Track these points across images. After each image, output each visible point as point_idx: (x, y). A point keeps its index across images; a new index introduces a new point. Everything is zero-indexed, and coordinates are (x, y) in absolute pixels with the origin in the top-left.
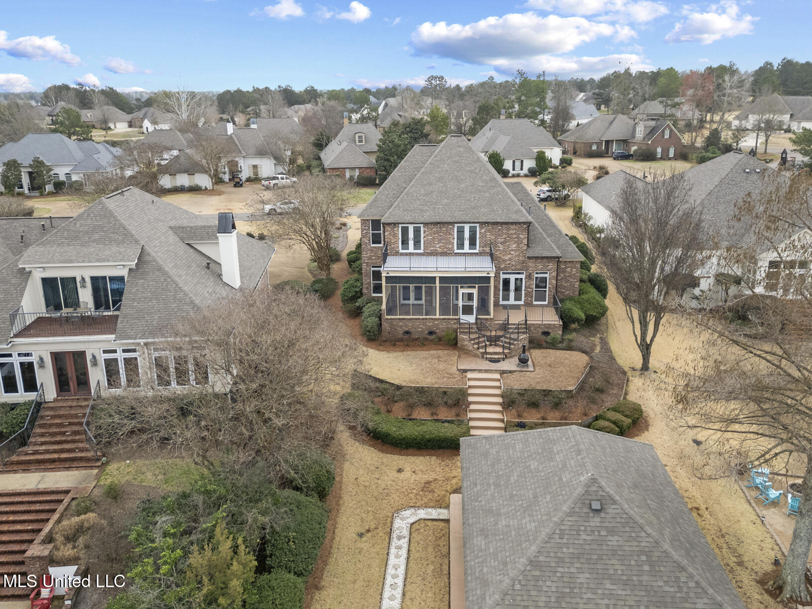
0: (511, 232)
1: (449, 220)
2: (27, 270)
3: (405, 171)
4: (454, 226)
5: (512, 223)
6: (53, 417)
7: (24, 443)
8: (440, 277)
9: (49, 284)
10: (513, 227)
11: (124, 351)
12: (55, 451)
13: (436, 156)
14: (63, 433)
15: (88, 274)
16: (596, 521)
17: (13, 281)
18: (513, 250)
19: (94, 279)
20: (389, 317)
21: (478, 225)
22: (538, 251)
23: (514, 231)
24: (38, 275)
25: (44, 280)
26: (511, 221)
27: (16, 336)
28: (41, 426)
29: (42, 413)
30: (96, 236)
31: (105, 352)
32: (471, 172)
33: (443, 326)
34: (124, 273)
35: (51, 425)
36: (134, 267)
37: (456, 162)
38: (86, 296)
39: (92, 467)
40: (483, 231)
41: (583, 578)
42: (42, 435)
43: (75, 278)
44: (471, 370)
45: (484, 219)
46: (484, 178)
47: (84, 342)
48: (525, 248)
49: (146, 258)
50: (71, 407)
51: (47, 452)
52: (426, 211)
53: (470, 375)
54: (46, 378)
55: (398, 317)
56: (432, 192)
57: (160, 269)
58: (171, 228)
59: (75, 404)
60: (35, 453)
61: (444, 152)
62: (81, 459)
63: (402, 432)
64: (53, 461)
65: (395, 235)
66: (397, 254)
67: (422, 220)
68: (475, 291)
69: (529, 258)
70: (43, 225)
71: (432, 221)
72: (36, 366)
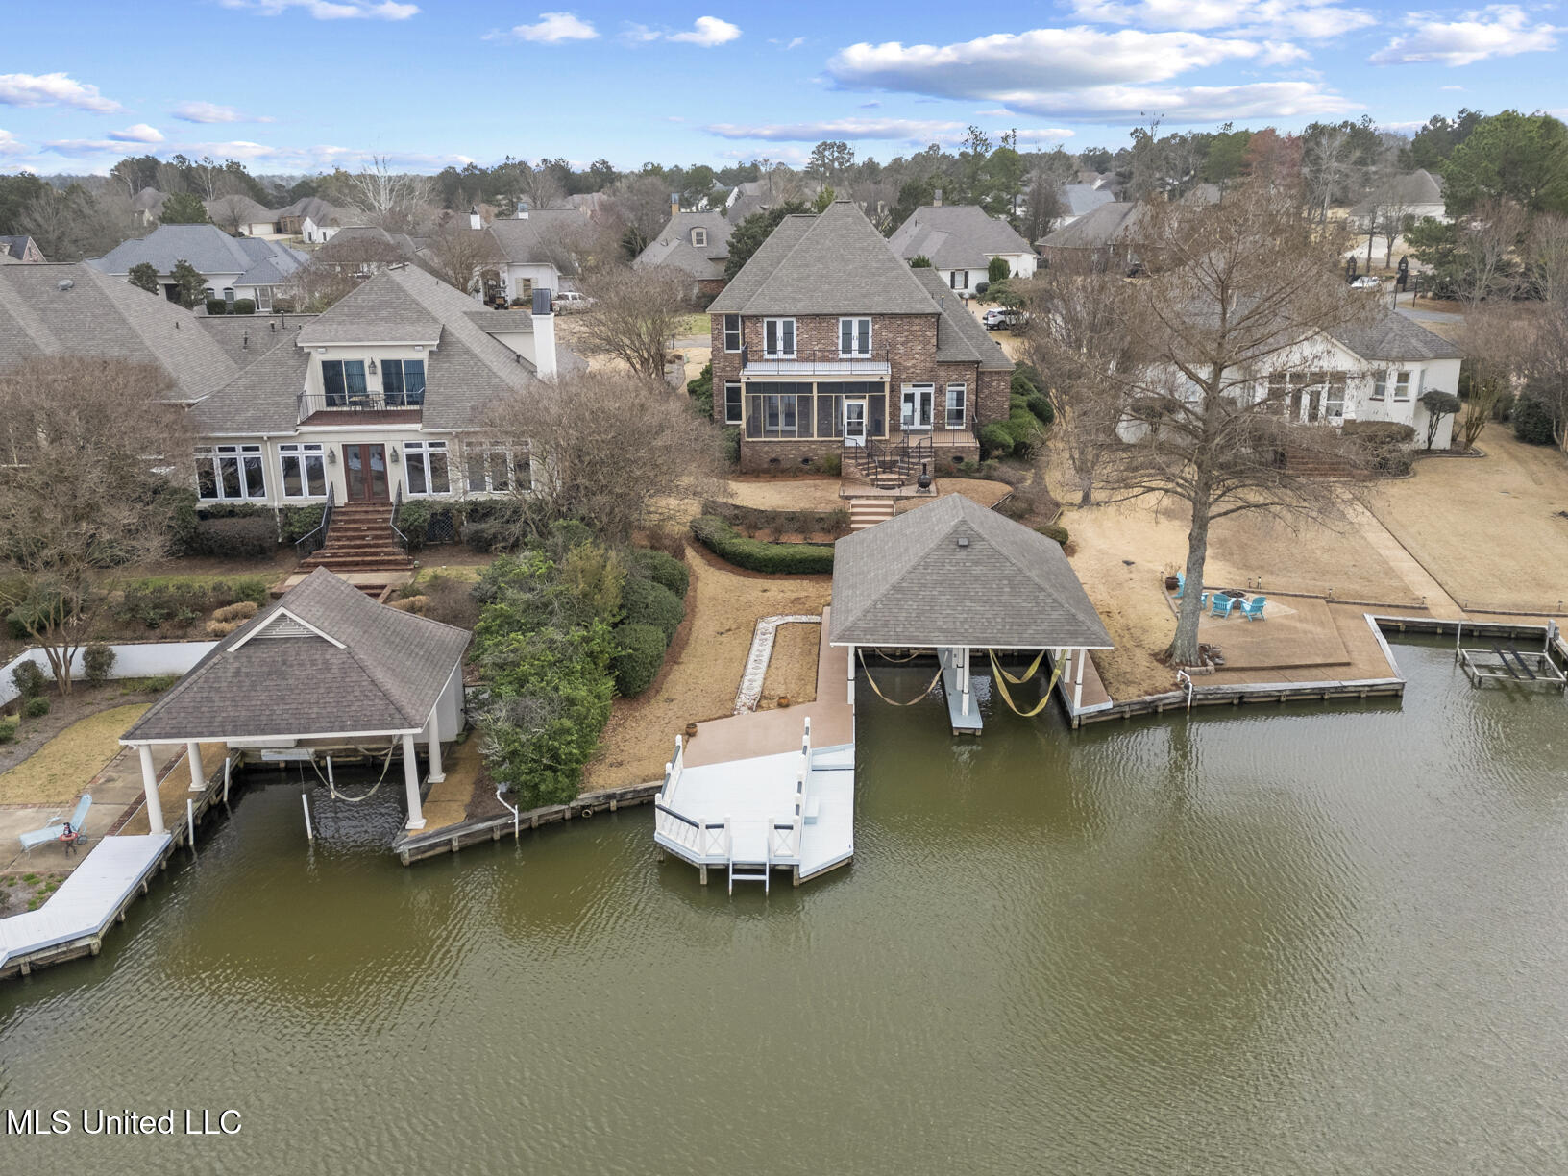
0: (914, 328)
1: (831, 311)
2: (306, 350)
4: (838, 321)
5: (916, 316)
6: (346, 522)
7: (320, 545)
8: (818, 384)
9: (331, 370)
10: (917, 321)
11: (431, 445)
12: (357, 555)
13: (814, 229)
14: (363, 538)
15: (379, 356)
16: (962, 555)
17: (291, 363)
18: (917, 353)
19: (384, 363)
20: (750, 440)
21: (870, 319)
22: (951, 354)
23: (918, 327)
24: (318, 358)
25: (326, 365)
26: (913, 312)
27: (303, 423)
28: (334, 530)
29: (333, 517)
30: (384, 313)
31: (408, 445)
32: (862, 249)
33: (823, 451)
34: (423, 355)
35: (347, 530)
36: (435, 348)
37: (842, 236)
38: (375, 384)
39: (403, 570)
40: (877, 326)
41: (943, 599)
42: (338, 539)
43: (361, 363)
44: (856, 497)
45: (879, 310)
46: (881, 257)
47: (388, 432)
48: (934, 349)
49: (449, 339)
50: (366, 512)
51: (348, 555)
52: (800, 300)
53: (854, 502)
54: (336, 477)
55: (763, 439)
56: (809, 276)
57: (467, 351)
58: (465, 313)
59: (371, 509)
60: (334, 555)
61: (825, 222)
62: (389, 562)
63: (767, 552)
64: (357, 564)
65: (758, 334)
66: (761, 360)
67: (794, 311)
68: (864, 403)
69: (941, 363)
70: (272, 325)
71: (808, 312)
72: (325, 461)
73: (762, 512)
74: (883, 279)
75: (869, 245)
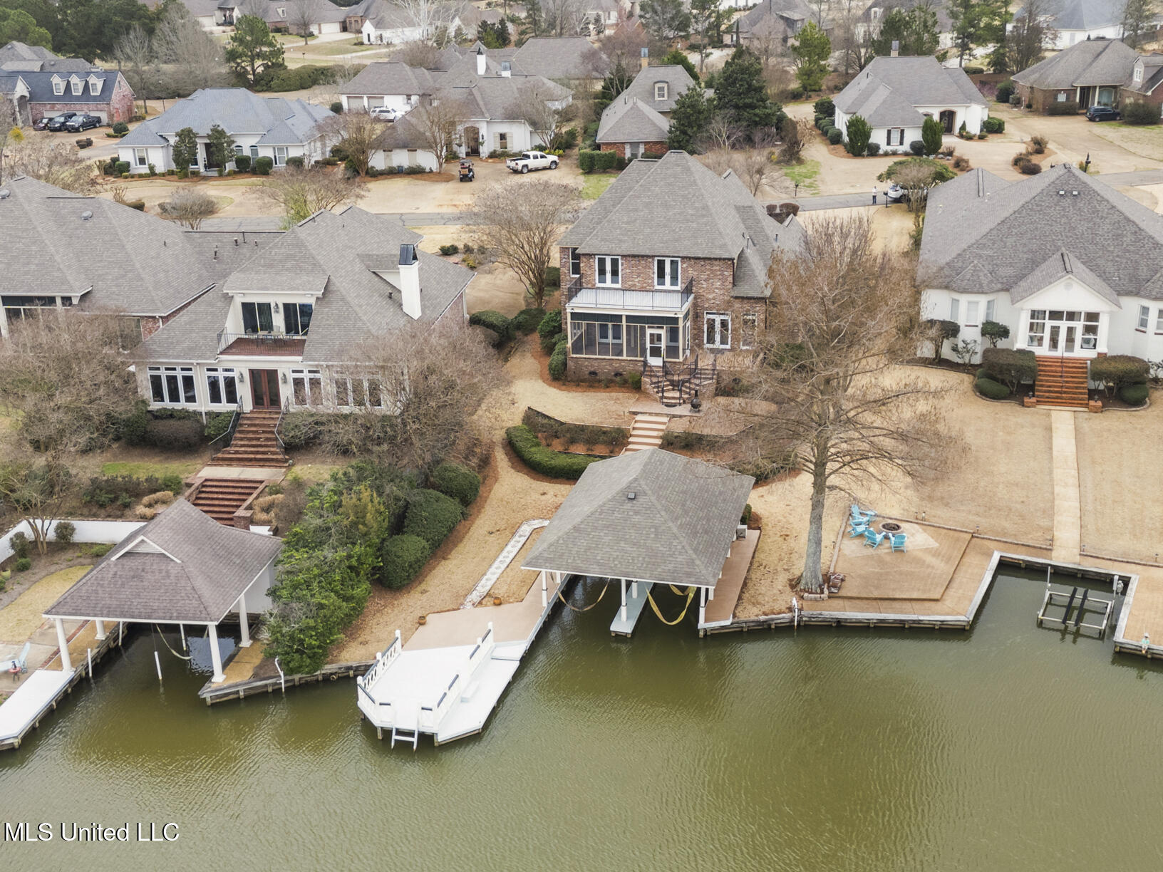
0: (715, 268)
1: (648, 253)
2: (230, 295)
3: (616, 192)
4: (653, 260)
5: (716, 259)
6: (250, 425)
7: (227, 445)
8: (627, 316)
9: (247, 308)
10: (717, 263)
11: (310, 372)
12: (252, 453)
13: (649, 177)
14: (258, 439)
15: (281, 301)
16: (628, 505)
17: (219, 304)
18: (717, 288)
19: (286, 306)
20: (575, 356)
21: (679, 259)
22: (746, 290)
23: (718, 268)
24: (239, 300)
25: (244, 305)
26: (712, 256)
27: (221, 353)
28: (241, 432)
29: (240, 422)
30: (289, 265)
31: (294, 371)
32: (682, 196)
33: (630, 367)
34: (311, 301)
35: (249, 432)
36: (321, 296)
37: (669, 184)
38: (279, 320)
39: (280, 467)
40: (684, 265)
42: (242, 439)
43: (269, 304)
44: (641, 413)
45: (685, 254)
46: (697, 205)
47: (277, 362)
48: (731, 286)
49: (331, 288)
50: (264, 418)
51: (246, 452)
52: (624, 241)
53: (639, 417)
54: (244, 391)
55: (584, 356)
56: (636, 220)
57: (343, 299)
58: (358, 255)
59: (267, 416)
60: (237, 452)
61: (659, 171)
62: (272, 460)
64: (251, 460)
65: (590, 267)
66: (593, 288)
67: (619, 251)
68: (663, 332)
69: (736, 298)
70: (237, 240)
71: (629, 253)
72: (237, 381)
73: (562, 424)
74: (694, 225)
75: (689, 193)
